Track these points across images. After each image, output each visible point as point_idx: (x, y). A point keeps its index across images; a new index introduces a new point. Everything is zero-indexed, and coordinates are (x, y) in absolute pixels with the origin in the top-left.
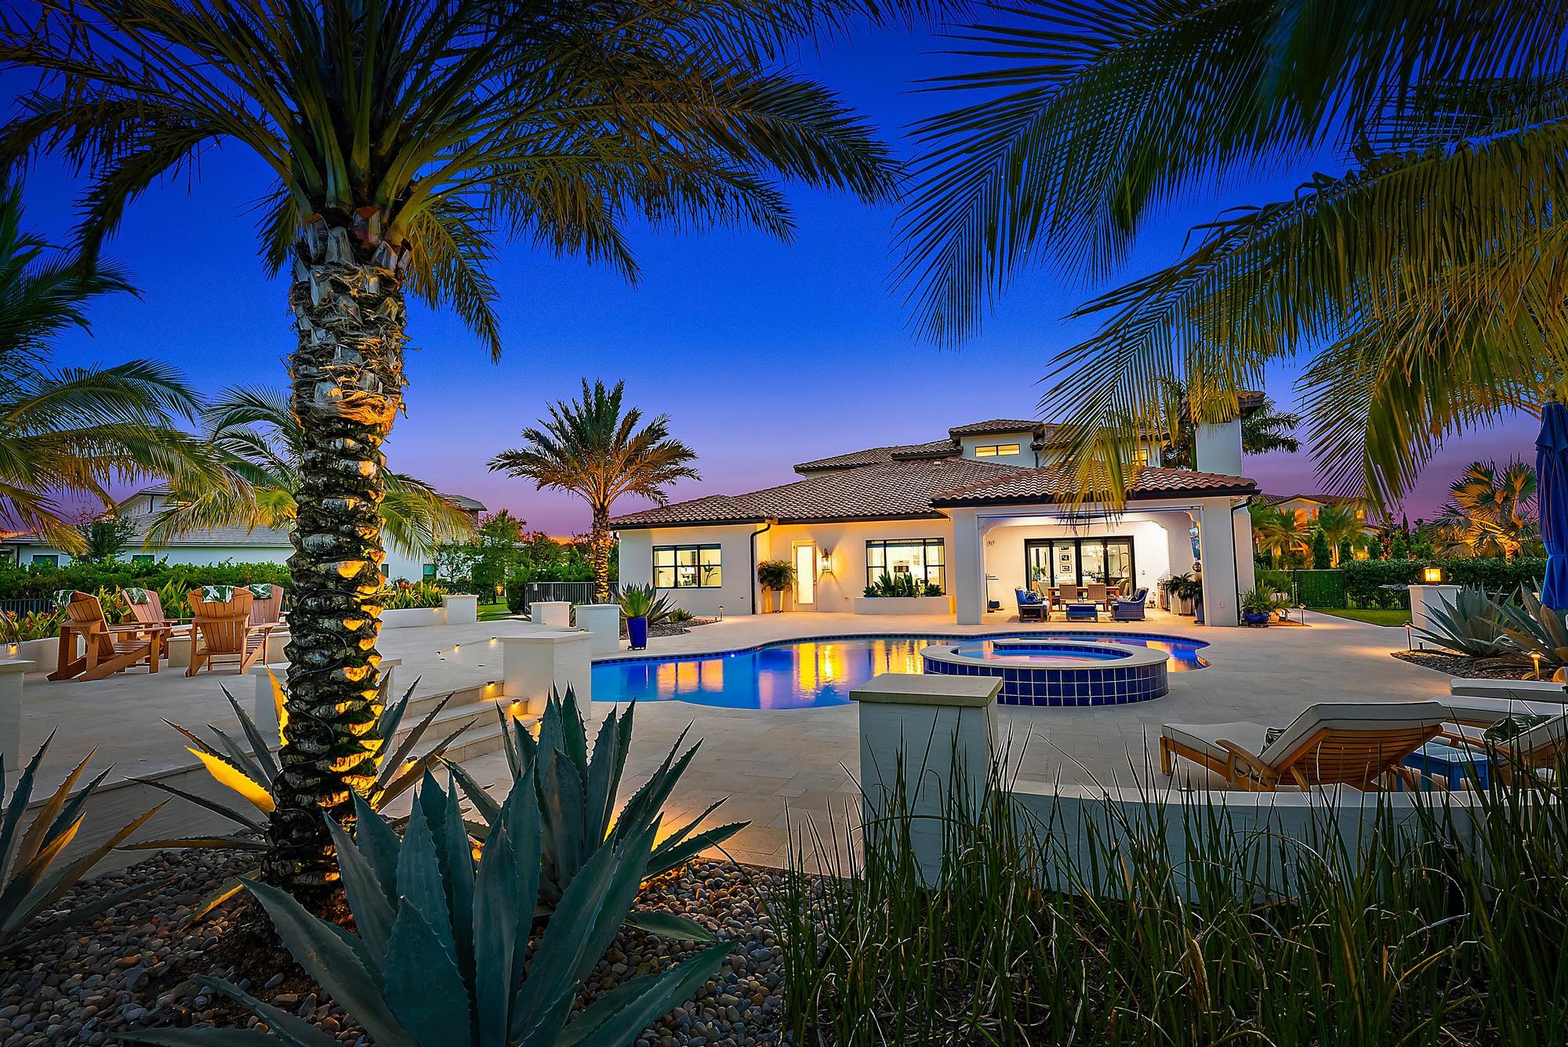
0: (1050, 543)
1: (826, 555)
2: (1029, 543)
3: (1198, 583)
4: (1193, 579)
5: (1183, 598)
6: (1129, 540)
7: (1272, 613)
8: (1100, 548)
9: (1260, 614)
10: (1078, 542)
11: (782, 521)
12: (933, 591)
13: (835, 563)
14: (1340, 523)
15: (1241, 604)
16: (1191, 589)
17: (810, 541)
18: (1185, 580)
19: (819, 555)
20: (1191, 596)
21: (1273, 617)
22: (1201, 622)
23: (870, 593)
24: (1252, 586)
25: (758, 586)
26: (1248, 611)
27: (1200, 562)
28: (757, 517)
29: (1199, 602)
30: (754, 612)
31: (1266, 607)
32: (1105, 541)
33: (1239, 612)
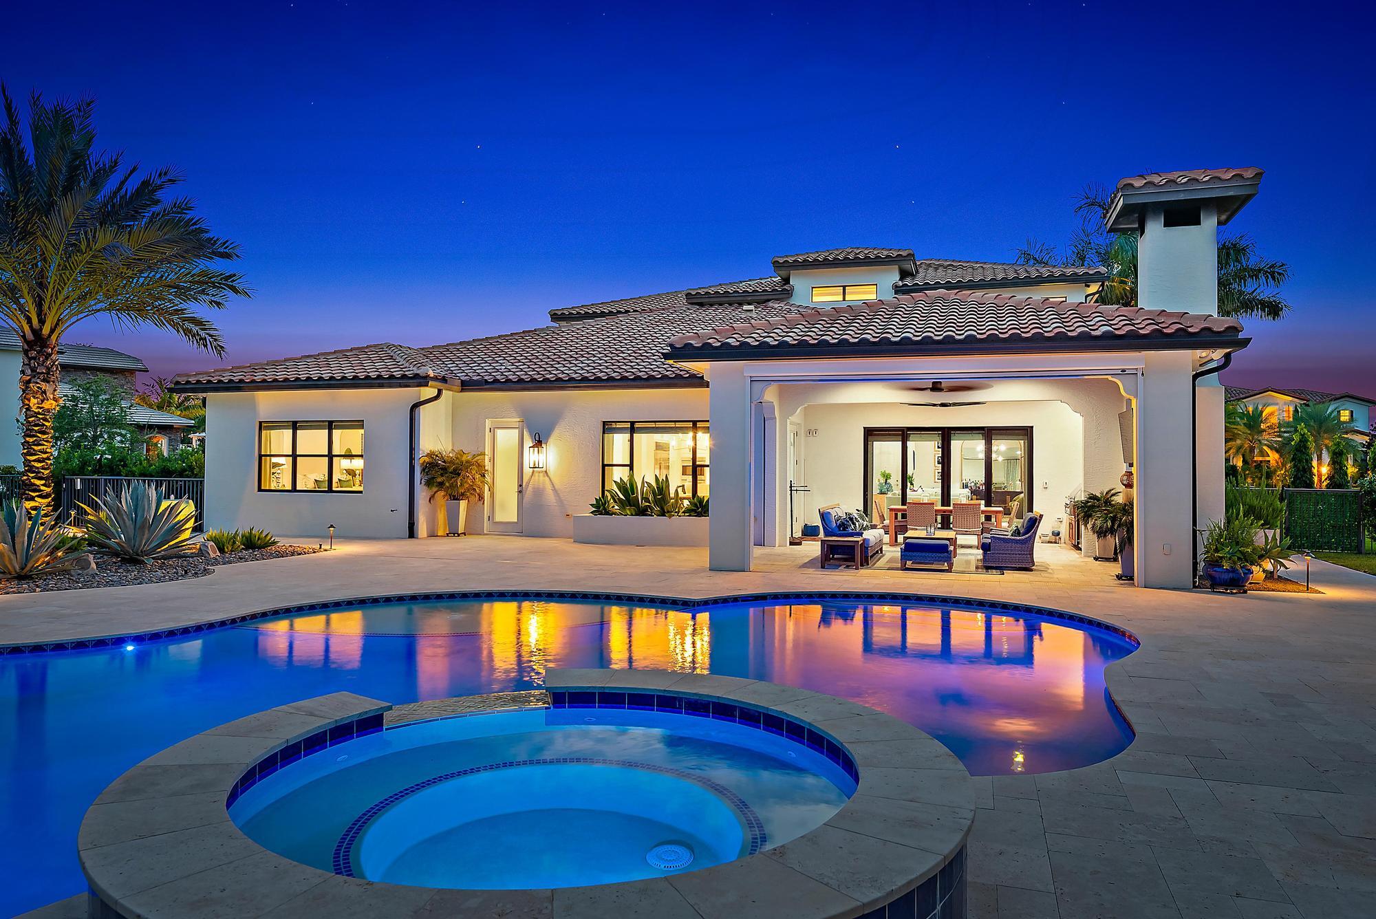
0: (903, 434)
1: (539, 443)
2: (871, 434)
3: (1127, 508)
4: (1119, 499)
5: (1101, 533)
6: (1026, 433)
7: (1255, 568)
8: (979, 445)
9: (1233, 570)
10: (946, 435)
11: (466, 386)
12: (699, 508)
13: (550, 457)
14: (1323, 425)
15: (1201, 549)
16: (1114, 520)
17: (515, 420)
18: (1107, 502)
19: (528, 442)
20: (1112, 531)
21: (1257, 573)
22: (1127, 577)
23: (601, 508)
24: (1221, 519)
25: (422, 493)
26: (1213, 563)
27: (1134, 470)
28: (416, 376)
29: (1128, 541)
30: (412, 534)
31: (1246, 558)
32: (989, 433)
33: (1195, 564)
